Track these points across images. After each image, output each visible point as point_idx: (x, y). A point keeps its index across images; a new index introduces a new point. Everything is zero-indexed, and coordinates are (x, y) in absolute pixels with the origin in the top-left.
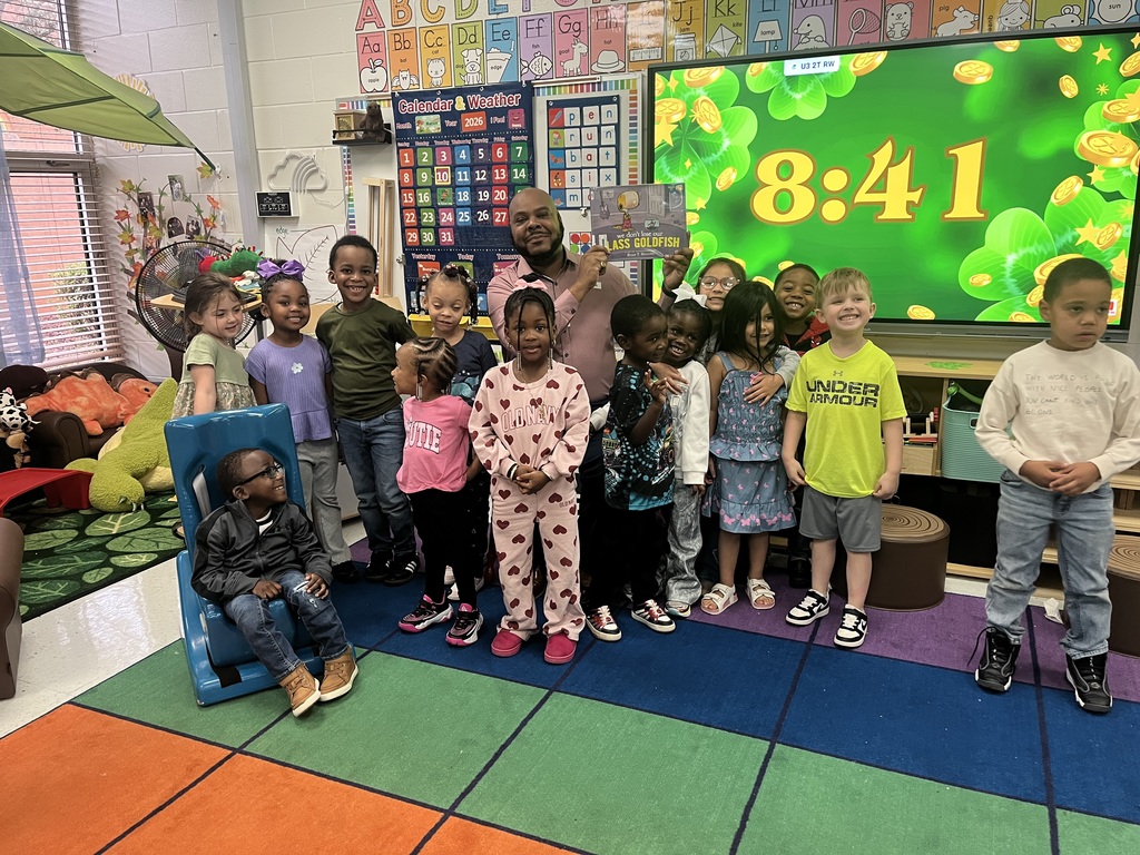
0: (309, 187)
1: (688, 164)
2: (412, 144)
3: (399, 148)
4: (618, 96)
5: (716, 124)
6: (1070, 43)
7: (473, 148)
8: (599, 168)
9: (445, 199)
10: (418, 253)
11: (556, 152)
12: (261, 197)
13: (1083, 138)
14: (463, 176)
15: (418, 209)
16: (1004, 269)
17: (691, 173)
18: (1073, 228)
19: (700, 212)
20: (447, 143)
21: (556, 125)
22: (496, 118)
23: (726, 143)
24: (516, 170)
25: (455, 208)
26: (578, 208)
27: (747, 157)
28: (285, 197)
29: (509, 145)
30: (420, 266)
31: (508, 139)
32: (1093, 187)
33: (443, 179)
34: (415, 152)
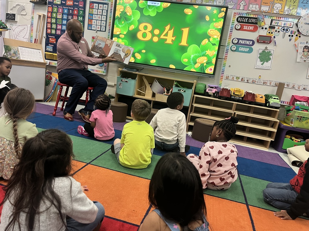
0: (22, 13)
1: (123, 22)
2: (52, 6)
3: (48, 6)
4: (108, 3)
5: (131, 14)
6: (209, 8)
7: (69, 10)
8: (101, 21)
9: (59, 22)
10: (50, 35)
11: (91, 14)
12: (7, 14)
13: (209, 31)
14: (65, 17)
15: (51, 24)
16: (190, 58)
17: (123, 25)
18: (205, 51)
19: (125, 35)
20: (62, 7)
21: (91, 8)
22: (76, 3)
23: (132, 19)
24: (79, 17)
25: (62, 25)
26: (95, 30)
27: (137, 23)
28: (14, 15)
29: (78, 11)
30: (50, 39)
31: (78, 9)
32: (210, 42)
33: (60, 16)
34: (53, 8)
